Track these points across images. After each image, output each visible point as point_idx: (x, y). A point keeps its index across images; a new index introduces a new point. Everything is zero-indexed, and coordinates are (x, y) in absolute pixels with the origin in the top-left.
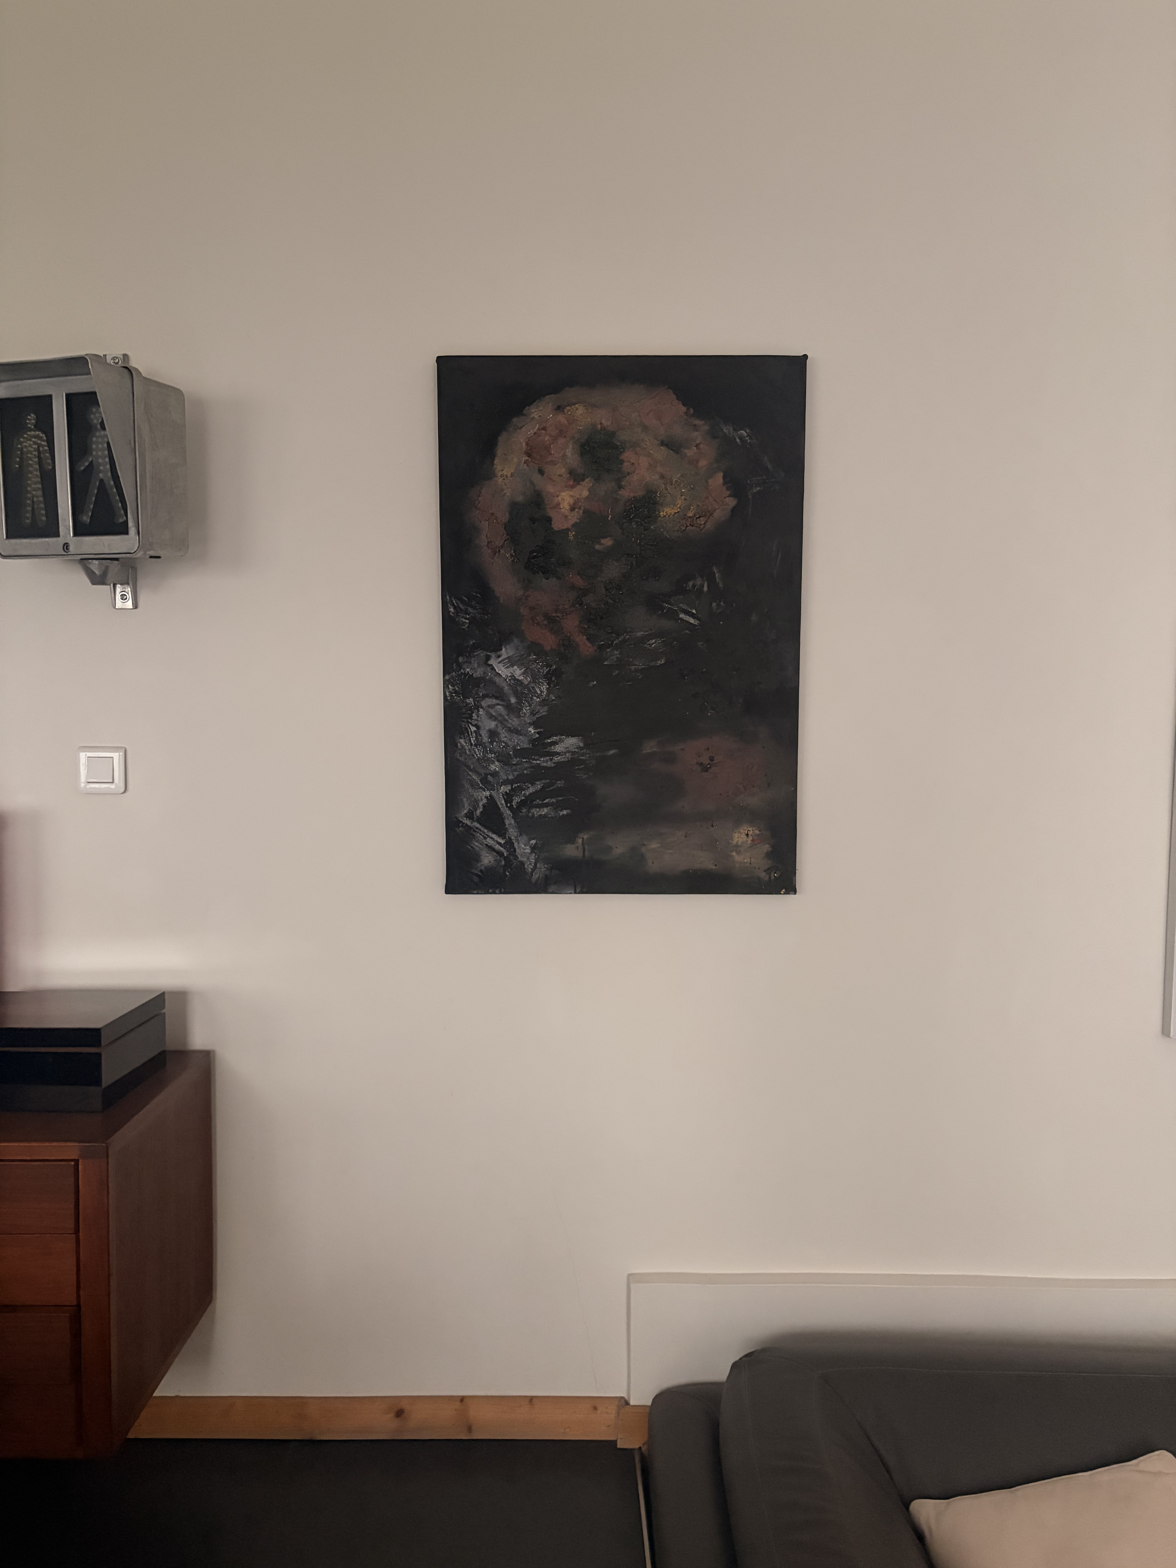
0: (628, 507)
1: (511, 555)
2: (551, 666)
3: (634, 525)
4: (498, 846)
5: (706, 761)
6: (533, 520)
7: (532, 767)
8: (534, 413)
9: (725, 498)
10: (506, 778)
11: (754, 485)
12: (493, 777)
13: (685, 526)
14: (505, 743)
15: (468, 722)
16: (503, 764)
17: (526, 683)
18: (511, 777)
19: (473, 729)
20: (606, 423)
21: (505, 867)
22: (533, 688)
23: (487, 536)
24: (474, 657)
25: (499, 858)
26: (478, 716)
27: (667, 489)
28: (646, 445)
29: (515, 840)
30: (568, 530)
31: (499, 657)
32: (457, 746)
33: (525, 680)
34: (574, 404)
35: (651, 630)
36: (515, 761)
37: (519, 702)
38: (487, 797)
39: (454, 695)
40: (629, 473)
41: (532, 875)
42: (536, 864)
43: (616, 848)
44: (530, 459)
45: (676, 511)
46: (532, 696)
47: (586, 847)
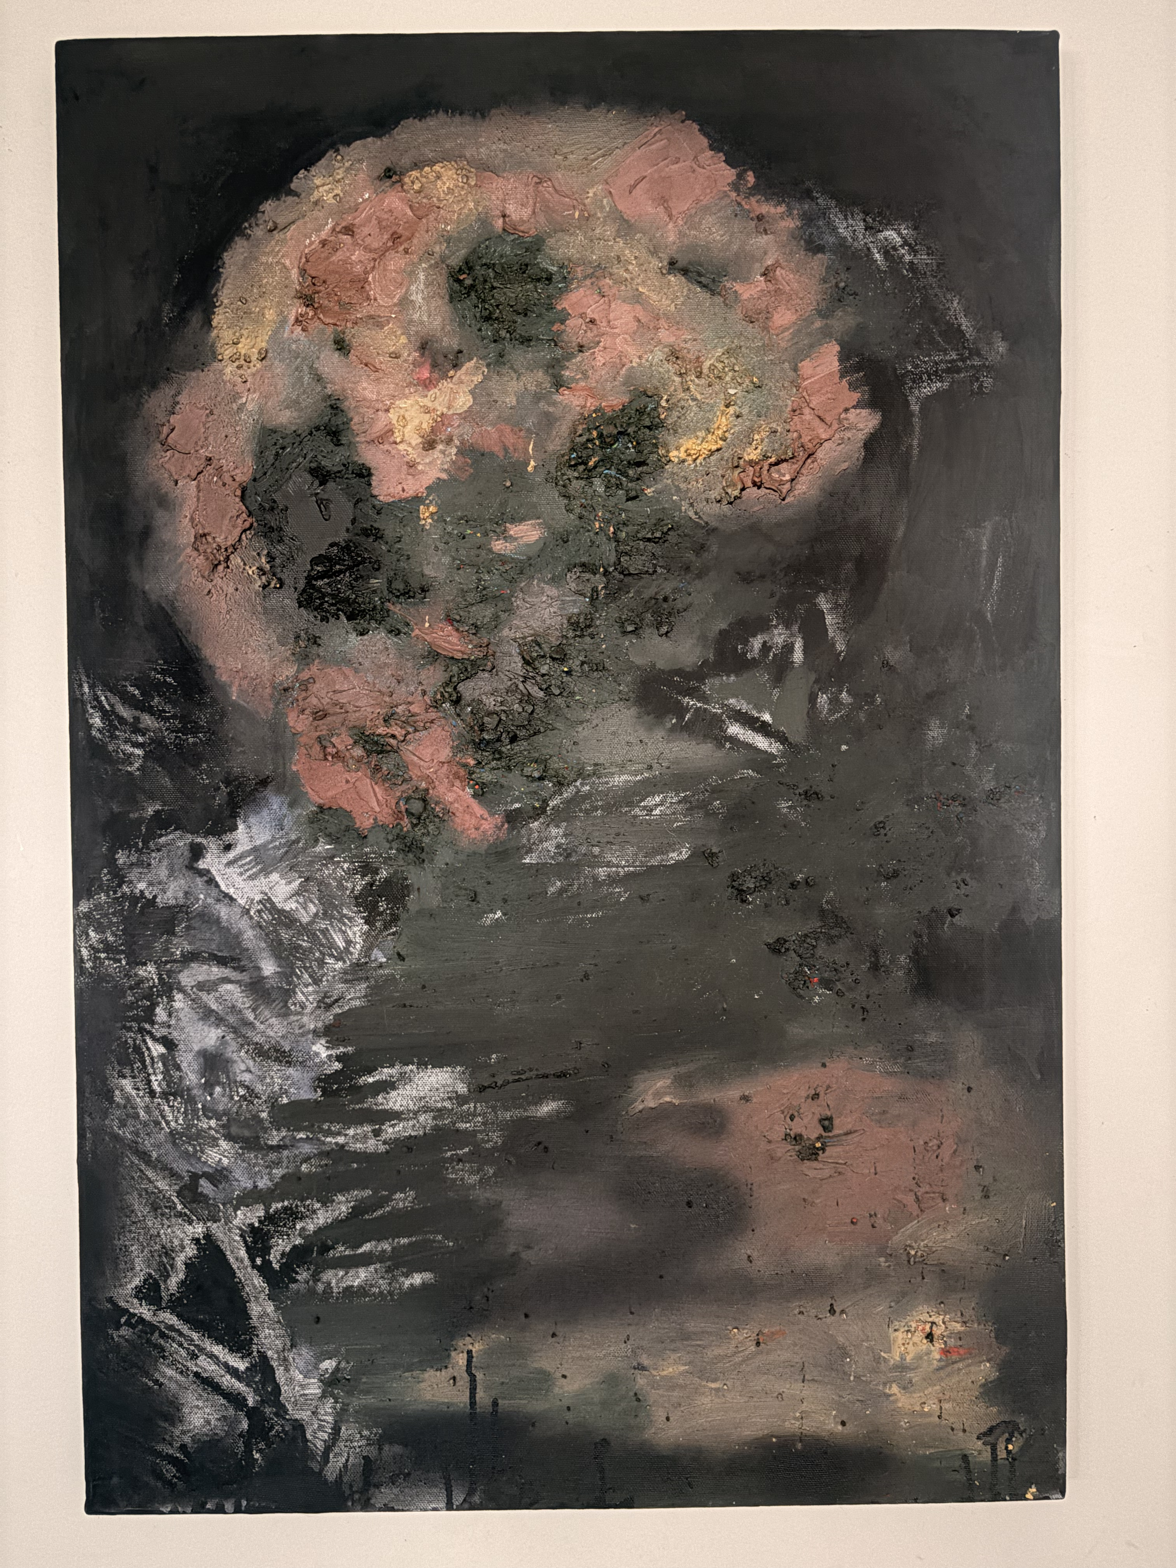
0: (580, 435)
1: (260, 569)
2: (376, 871)
3: (599, 485)
4: (228, 1377)
5: (812, 1131)
6: (321, 475)
7: (328, 1154)
8: (321, 189)
9: (846, 410)
10: (249, 1185)
11: (925, 377)
12: (215, 1186)
13: (740, 486)
14: (247, 1088)
15: (141, 1030)
16: (241, 1148)
17: (305, 919)
18: (263, 1183)
19: (158, 1049)
20: (518, 212)
21: (249, 1437)
22: (325, 932)
23: (192, 519)
24: (159, 850)
25: (231, 1411)
26: (170, 1015)
27: (688, 389)
28: (627, 270)
29: (279, 1358)
30: (417, 500)
31: (228, 848)
32: (110, 1099)
33: (302, 911)
34: (432, 163)
35: (650, 768)
36: (275, 1138)
37: (288, 974)
38: (197, 1241)
39: (103, 955)
40: (582, 347)
41: (326, 1460)
42: (336, 1430)
43: (564, 1376)
44: (311, 313)
45: (714, 448)
46: (323, 954)
47: (479, 1376)
